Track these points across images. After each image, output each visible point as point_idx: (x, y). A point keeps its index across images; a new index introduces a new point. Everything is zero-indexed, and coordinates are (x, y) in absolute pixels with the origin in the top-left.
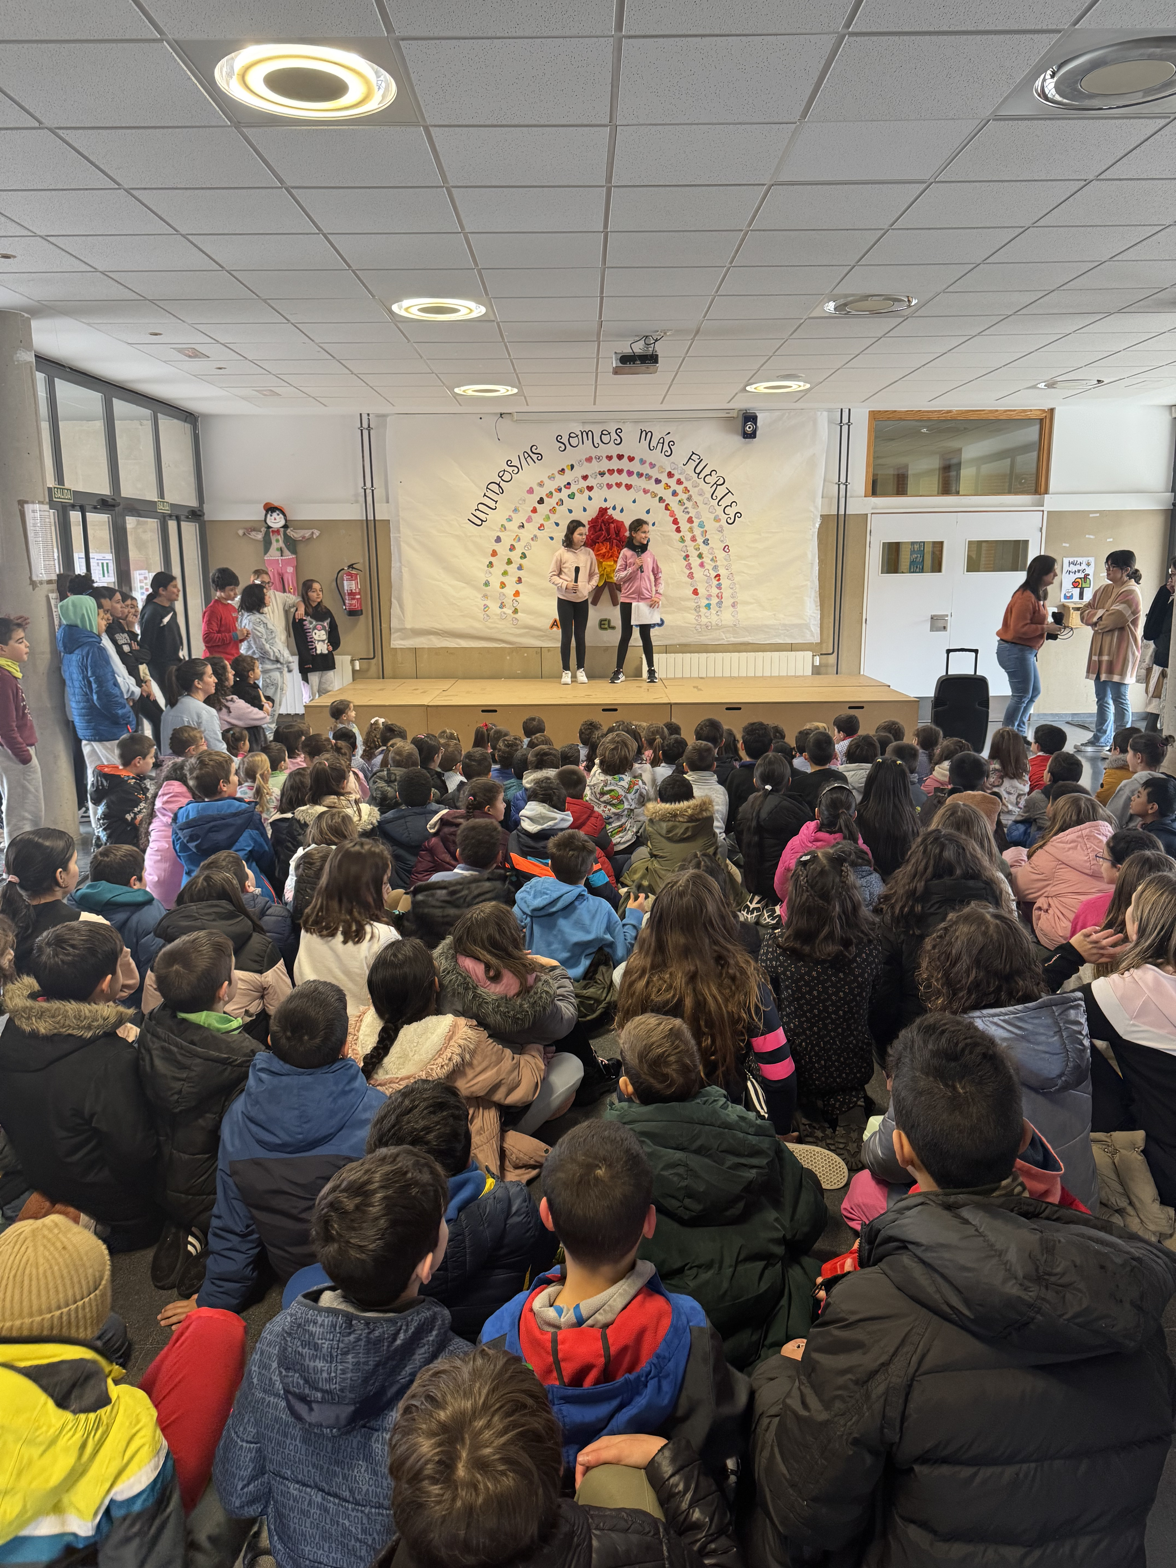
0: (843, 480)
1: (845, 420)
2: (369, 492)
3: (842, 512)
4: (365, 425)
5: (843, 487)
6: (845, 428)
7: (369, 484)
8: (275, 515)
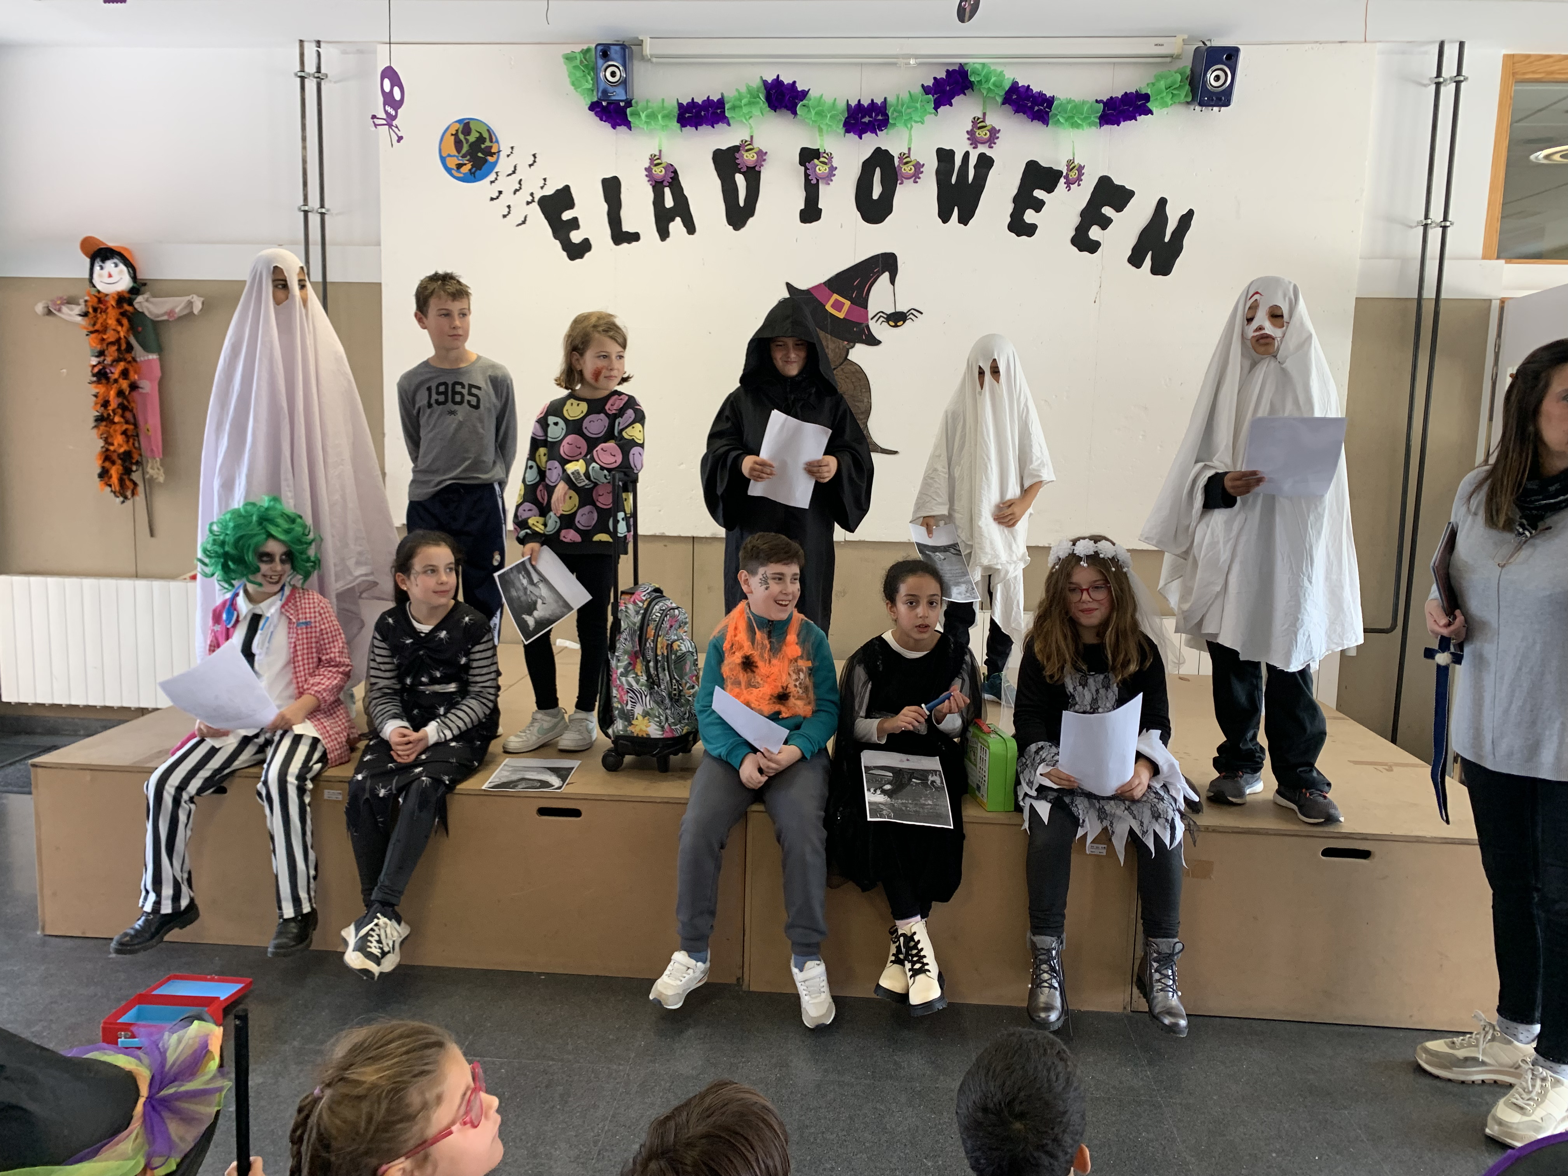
0: (1436, 214)
1: (1450, 69)
2: (314, 220)
3: (1429, 292)
4: (310, 68)
5: (1435, 234)
6: (1447, 92)
7: (314, 202)
8: (109, 265)
